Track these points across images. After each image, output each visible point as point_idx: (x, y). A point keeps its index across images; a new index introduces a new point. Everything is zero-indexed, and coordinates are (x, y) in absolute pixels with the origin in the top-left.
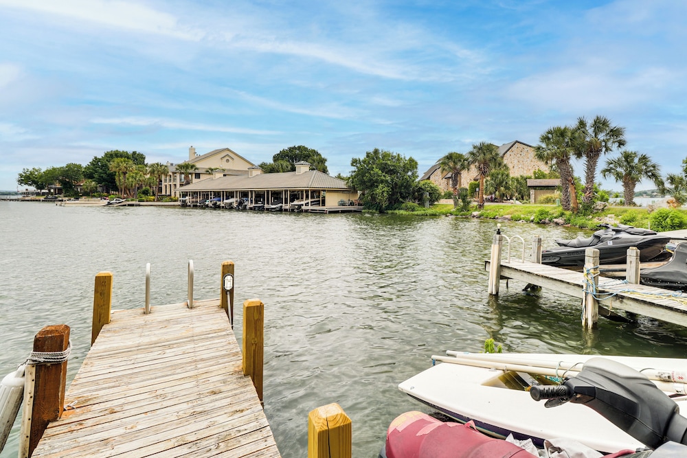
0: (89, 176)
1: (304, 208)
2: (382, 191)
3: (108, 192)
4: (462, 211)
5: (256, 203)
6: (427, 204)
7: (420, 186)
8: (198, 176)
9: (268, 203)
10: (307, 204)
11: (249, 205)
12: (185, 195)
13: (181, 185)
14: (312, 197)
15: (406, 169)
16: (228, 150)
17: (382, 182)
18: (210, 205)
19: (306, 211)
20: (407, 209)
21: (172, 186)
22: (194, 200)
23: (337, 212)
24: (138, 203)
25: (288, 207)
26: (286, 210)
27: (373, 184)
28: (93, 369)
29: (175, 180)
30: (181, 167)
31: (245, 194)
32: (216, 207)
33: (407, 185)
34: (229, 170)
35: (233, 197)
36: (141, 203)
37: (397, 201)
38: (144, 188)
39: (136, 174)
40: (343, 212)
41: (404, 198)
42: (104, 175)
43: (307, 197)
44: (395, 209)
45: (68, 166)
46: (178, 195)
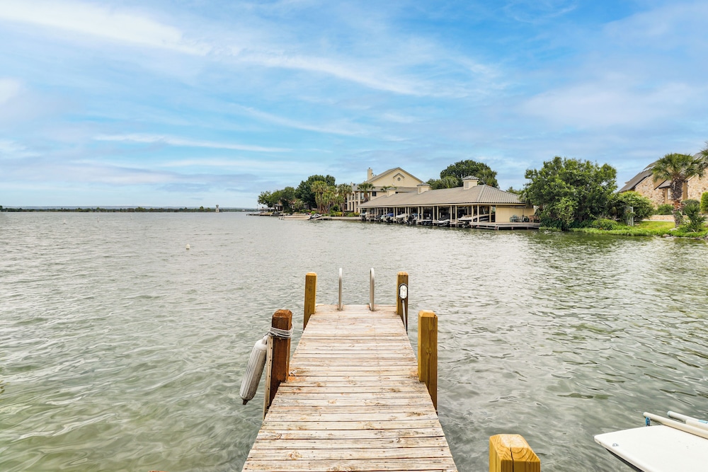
0: (299, 197)
1: (472, 223)
2: (565, 206)
3: (310, 209)
4: (689, 231)
5: (425, 218)
6: (631, 221)
7: (619, 198)
8: (374, 194)
9: (436, 219)
10: (475, 220)
11: (418, 220)
12: (364, 210)
13: (362, 202)
14: (481, 213)
15: (598, 178)
16: (399, 169)
17: (565, 195)
18: (385, 220)
19: (475, 227)
20: (600, 227)
21: (355, 203)
22: (372, 215)
23: (509, 229)
24: (330, 217)
25: (455, 223)
26: (453, 226)
27: (553, 198)
28: (306, 348)
29: (357, 198)
30: (361, 186)
31: (414, 210)
32: (390, 222)
33: (601, 198)
34: (400, 188)
35: (404, 212)
36: (333, 218)
37: (586, 217)
38: (334, 205)
39: (329, 193)
40: (516, 228)
41: (596, 213)
42: (308, 195)
43: (475, 213)
44: (583, 227)
45: (286, 189)
46: (359, 212)
